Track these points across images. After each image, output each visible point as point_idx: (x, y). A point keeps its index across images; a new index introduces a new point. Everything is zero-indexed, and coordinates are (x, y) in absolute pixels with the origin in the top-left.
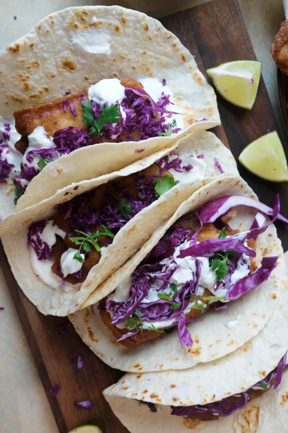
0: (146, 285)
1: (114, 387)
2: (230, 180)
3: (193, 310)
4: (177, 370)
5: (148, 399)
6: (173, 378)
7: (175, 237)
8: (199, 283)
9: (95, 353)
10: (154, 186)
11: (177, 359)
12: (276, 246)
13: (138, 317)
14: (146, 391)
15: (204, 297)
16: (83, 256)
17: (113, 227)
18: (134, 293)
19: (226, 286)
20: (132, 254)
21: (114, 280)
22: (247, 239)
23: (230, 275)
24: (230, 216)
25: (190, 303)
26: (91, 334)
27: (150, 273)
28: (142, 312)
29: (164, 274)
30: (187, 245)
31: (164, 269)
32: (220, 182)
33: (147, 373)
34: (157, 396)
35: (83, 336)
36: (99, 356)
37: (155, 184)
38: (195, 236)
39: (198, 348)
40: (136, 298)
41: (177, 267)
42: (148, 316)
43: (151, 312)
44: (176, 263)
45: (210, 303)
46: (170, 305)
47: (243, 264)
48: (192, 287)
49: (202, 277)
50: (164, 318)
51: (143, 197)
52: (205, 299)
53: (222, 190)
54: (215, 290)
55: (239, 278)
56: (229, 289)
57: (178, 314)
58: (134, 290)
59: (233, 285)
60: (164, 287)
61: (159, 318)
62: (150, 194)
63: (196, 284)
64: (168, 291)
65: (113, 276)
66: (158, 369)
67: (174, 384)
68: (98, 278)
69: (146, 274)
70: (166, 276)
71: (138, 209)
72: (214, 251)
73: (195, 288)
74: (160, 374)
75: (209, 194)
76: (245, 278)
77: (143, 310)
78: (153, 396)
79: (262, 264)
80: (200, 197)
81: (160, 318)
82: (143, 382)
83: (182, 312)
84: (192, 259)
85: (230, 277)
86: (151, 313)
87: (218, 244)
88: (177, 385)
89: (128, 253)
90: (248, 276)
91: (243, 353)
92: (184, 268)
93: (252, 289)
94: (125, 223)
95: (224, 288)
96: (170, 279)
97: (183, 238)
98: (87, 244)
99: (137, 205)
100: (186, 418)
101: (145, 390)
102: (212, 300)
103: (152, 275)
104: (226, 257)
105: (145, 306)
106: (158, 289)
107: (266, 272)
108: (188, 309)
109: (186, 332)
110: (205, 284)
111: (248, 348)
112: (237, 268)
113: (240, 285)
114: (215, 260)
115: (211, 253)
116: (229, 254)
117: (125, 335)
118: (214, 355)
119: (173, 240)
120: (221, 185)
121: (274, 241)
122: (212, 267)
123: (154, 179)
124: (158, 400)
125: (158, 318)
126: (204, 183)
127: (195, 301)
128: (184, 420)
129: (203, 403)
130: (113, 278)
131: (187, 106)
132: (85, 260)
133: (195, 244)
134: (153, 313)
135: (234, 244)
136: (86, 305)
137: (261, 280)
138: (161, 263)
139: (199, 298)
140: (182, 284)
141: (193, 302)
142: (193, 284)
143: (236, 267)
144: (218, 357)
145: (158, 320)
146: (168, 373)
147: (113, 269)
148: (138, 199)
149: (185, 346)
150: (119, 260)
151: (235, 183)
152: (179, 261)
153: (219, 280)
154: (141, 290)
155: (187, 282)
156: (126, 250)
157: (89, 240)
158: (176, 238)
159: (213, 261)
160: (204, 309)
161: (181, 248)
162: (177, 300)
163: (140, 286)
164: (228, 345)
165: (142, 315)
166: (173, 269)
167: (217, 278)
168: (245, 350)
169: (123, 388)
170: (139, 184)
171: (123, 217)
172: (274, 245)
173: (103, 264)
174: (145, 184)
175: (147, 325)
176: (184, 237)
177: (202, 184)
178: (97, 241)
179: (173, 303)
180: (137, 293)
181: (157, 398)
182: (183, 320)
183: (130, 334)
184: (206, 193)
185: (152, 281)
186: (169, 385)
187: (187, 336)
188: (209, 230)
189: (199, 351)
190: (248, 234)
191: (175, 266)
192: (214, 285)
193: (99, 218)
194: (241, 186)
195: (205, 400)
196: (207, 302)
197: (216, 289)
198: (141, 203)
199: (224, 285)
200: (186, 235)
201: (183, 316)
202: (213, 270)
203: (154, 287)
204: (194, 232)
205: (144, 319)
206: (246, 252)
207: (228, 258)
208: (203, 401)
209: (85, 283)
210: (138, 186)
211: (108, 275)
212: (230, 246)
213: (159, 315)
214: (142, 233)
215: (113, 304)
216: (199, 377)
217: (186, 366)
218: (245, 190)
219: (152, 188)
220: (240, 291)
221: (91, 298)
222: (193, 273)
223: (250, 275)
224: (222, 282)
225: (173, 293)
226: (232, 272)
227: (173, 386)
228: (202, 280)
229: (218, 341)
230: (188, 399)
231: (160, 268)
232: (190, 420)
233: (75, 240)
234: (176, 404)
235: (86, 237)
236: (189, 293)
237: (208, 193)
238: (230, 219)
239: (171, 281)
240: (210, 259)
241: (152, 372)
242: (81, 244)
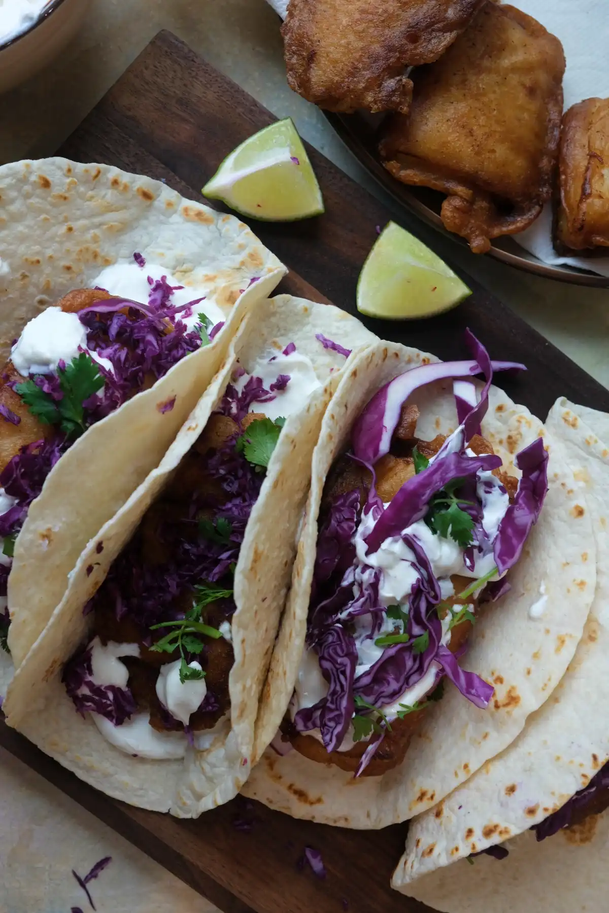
0: (343, 641)
1: (405, 863)
2: (370, 358)
3: (454, 630)
4: (499, 756)
5: (483, 844)
6: (501, 774)
7: (339, 523)
8: (436, 575)
9: (332, 824)
10: (243, 456)
11: (486, 736)
12: (523, 421)
13: (368, 709)
14: (470, 832)
15: (459, 593)
16: (195, 665)
17: (217, 577)
18: (332, 670)
19: (484, 548)
20: (281, 602)
21: (281, 671)
22: (467, 442)
23: (481, 525)
24: (409, 420)
25: (441, 621)
26: (301, 795)
27: (337, 615)
28: (368, 695)
29: (362, 600)
30: (369, 522)
31: (356, 589)
32: (354, 374)
33: (449, 796)
34: (496, 826)
35: (289, 808)
36: (341, 824)
37: (243, 450)
38: (373, 497)
39: (510, 692)
40: (342, 677)
41: (377, 572)
42: (384, 694)
43: (383, 685)
44: (372, 568)
45: (476, 596)
46: (409, 648)
47: (489, 490)
48: (427, 591)
49: (434, 562)
50: (414, 678)
51: (234, 488)
52: (463, 595)
53: (367, 385)
54: (472, 568)
55: (499, 520)
56: (494, 550)
57: (434, 654)
58: (327, 665)
59: (496, 539)
60: (377, 623)
61: (405, 683)
62: (244, 475)
63: (431, 581)
64: (389, 625)
65: (273, 664)
66: (463, 777)
67: (509, 783)
68: (251, 686)
69: (330, 621)
70: (369, 600)
71: (241, 514)
72: (425, 502)
73: (433, 588)
74: (472, 785)
75: (349, 406)
76: (510, 512)
77: (367, 690)
78: (488, 833)
79: (520, 468)
80: (337, 423)
81: (408, 684)
82: (454, 818)
83: (438, 647)
84: (396, 541)
85: (482, 527)
86: (386, 685)
87: (424, 485)
88: (516, 783)
89: (275, 604)
90: (510, 505)
91: (592, 645)
92: (391, 567)
93: (533, 523)
94: (235, 556)
95: (484, 555)
96: (380, 602)
97: (354, 513)
98: (188, 639)
99: (234, 509)
100: (567, 828)
101: (466, 830)
102: (476, 589)
103: (343, 616)
104: (452, 499)
105: (366, 681)
106: (369, 633)
107: (538, 477)
108: (446, 634)
109: (469, 676)
110: (447, 569)
111: (594, 632)
112: (484, 502)
113: (510, 531)
114: (437, 516)
115: (421, 509)
116: (453, 489)
117: (364, 756)
118: (546, 685)
119: (338, 529)
120: (360, 375)
121: (514, 413)
122: (438, 532)
123: (234, 442)
124: (501, 833)
125: (405, 686)
126: (328, 392)
127: (448, 611)
128: (565, 834)
129: (584, 783)
130: (278, 669)
131: (206, 276)
132: (203, 669)
133: (383, 511)
134: (389, 683)
135: (452, 467)
136: (260, 752)
137: (537, 498)
138: (345, 583)
139: (452, 601)
140: (407, 597)
141: (446, 615)
142: (426, 584)
143: (480, 504)
144: (554, 683)
145: (406, 688)
146: (487, 772)
147: (266, 653)
148: (230, 497)
149: (485, 704)
150: (266, 630)
151: (382, 356)
152: (373, 560)
153: (467, 545)
154: (342, 657)
155: (413, 588)
156: (267, 602)
157: (188, 630)
158: (343, 521)
159: (433, 520)
160: (472, 613)
161: (363, 534)
162: (416, 630)
163: (335, 649)
164: (558, 650)
165: (371, 699)
166: (372, 580)
167: (460, 545)
168: (592, 639)
169: (423, 855)
170: (212, 470)
171: (225, 549)
172: (519, 421)
173: (245, 655)
174: (223, 463)
175: (392, 711)
176: (355, 511)
177: (326, 397)
178: (204, 620)
179: (413, 640)
180: (338, 666)
181: (499, 830)
182: (449, 659)
183: (371, 748)
184: (344, 409)
185: (350, 626)
186: (503, 792)
187: (476, 682)
188: (391, 469)
189: (513, 694)
190: (462, 431)
191: (373, 575)
192: (465, 561)
193: (181, 577)
194: (395, 356)
195: (584, 776)
196: (470, 600)
197: (471, 566)
198: (237, 501)
199: (480, 549)
200: (357, 505)
201: (445, 652)
202: (444, 535)
203: (360, 636)
204: (366, 492)
205: (379, 704)
206: (482, 466)
207: (457, 497)
208: (583, 780)
209: (234, 713)
210: (213, 475)
211: (264, 669)
212: (447, 473)
213: (402, 679)
214: (276, 554)
215: (307, 715)
216: (545, 742)
217: (508, 739)
218: (406, 358)
219: (241, 460)
220: (514, 541)
221: (260, 731)
222: (413, 565)
223: (513, 501)
224: (473, 547)
225: (400, 622)
226: (479, 518)
227: (512, 789)
228: (437, 567)
229: (536, 656)
230: (553, 793)
231: (347, 595)
232: (576, 827)
233: (163, 646)
234: (539, 817)
235: (179, 627)
236: (430, 606)
237: (346, 406)
238: (413, 426)
239: (385, 606)
240: (428, 522)
241: (457, 789)
242: (179, 645)
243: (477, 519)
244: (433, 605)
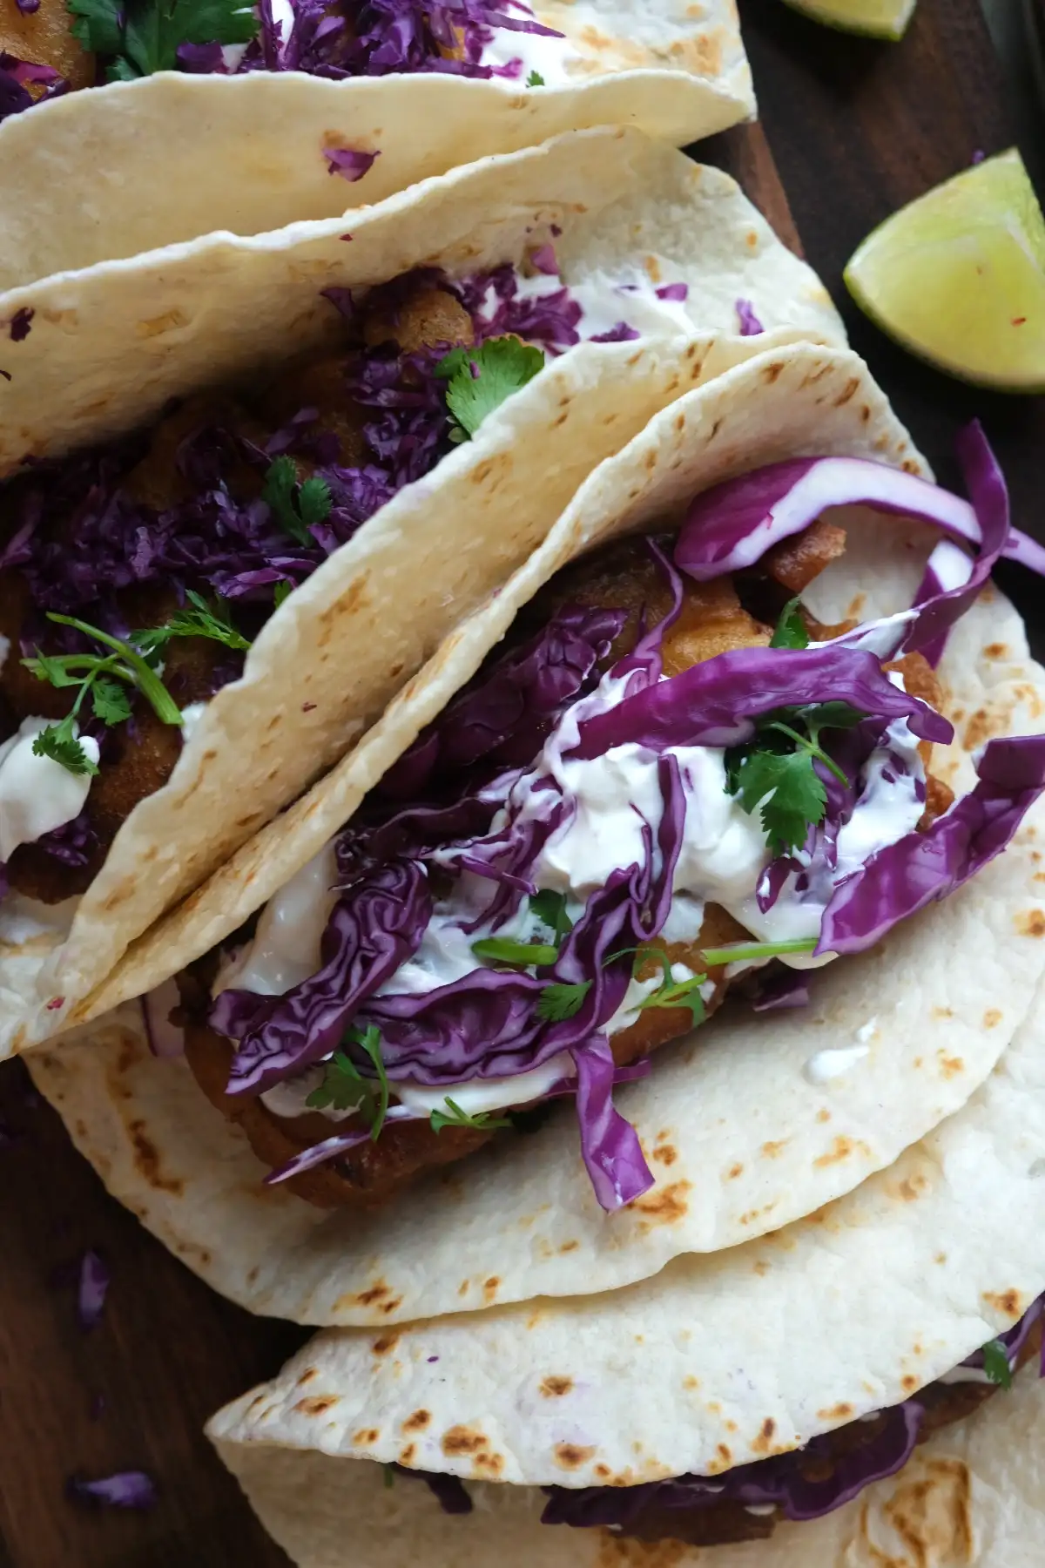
0: (410, 902)
1: (258, 1400)
2: (817, 371)
3: (649, 1014)
5: (431, 1458)
6: (556, 1346)
7: (550, 663)
8: (678, 881)
9: (172, 1248)
10: (442, 392)
12: (1028, 698)
13: (374, 1068)
14: (421, 1418)
15: (706, 946)
16: (90, 747)
17: (238, 591)
18: (349, 942)
19: (813, 883)
20: (337, 744)
21: (244, 873)
22: (905, 651)
23: (834, 830)
24: (815, 551)
25: (633, 980)
26: (147, 1154)
27: (432, 851)
28: (392, 1040)
29: (501, 845)
30: (612, 694)
31: (500, 818)
32: (774, 370)
33: (424, 1323)
34: (480, 1440)
35: (107, 1164)
36: (190, 1260)
37: (451, 378)
38: (650, 649)
40: (357, 970)
41: (565, 805)
42: (424, 1058)
43: (437, 1040)
44: (560, 789)
45: (732, 972)
46: (532, 996)
47: (893, 775)
48: (639, 901)
49: (693, 849)
50: (505, 1064)
51: (387, 447)
52: (712, 955)
53: (776, 427)
54: (766, 904)
55: (878, 845)
56: (829, 902)
57: (575, 1039)
58: (347, 925)
59: (851, 877)
60: (502, 910)
61: (481, 1063)
62: (422, 433)
63: (659, 886)
64: (524, 925)
65: (241, 852)
66: (473, 1300)
67: (561, 1373)
68: (170, 862)
69: (412, 853)
70: (511, 856)
71: (365, 502)
72: (751, 712)
73: (654, 908)
75: (721, 431)
76: (907, 845)
77: (395, 1028)
78: (456, 1442)
79: (980, 772)
80: (679, 445)
81: (484, 1068)
82: (407, 1371)
83: (592, 1034)
84: (644, 760)
85: (834, 837)
86: (440, 1044)
87: (772, 677)
88: (575, 1380)
89: (322, 736)
90: (914, 832)
91: (901, 1208)
92: (601, 808)
93: (938, 896)
94: (300, 575)
95: (803, 900)
96: (532, 870)
97: (591, 661)
98: (110, 690)
99: (358, 484)
100: (614, 1533)
101: (417, 1410)
102: (741, 959)
103: (442, 855)
104: (809, 740)
105: (406, 1008)
106: (470, 920)
107: (1002, 812)
108: (628, 1013)
109: (619, 1127)
110: (711, 884)
111: (920, 1180)
112: (864, 796)
113: (885, 880)
114: (756, 758)
115: (735, 725)
116: (823, 725)
117: (310, 1152)
119: (541, 673)
120: (780, 388)
121: (1018, 673)
122: (741, 791)
123: (441, 356)
124: (482, 1459)
125: (477, 1068)
126: (694, 360)
127: (660, 970)
128: (604, 1544)
129: (714, 1466)
130: (242, 865)
131: (592, 30)
132: (101, 764)
133: (652, 683)
134: (447, 1041)
135: (852, 676)
136: (103, 1004)
137: (974, 855)
138: (488, 796)
139: (681, 953)
140: (591, 889)
141: (652, 975)
142: (644, 886)
143: (858, 792)
145: (476, 1074)
146: (531, 1324)
147: (245, 822)
148: (369, 457)
149: (616, 1200)
150: (272, 776)
151: (840, 393)
152: (573, 775)
153: (784, 851)
154: (385, 931)
155: (614, 877)
156: (313, 719)
157: (122, 670)
158: (556, 665)
159: (744, 761)
160: (704, 1002)
161: (589, 708)
162: (569, 968)
163: (383, 907)
165: (392, 1052)
166: (543, 817)
167: (769, 842)
168: (907, 1191)
169: (300, 1406)
170: (367, 384)
171: (290, 547)
172: (1019, 694)
173: (195, 788)
174: (396, 385)
175: (420, 1103)
176: (594, 656)
177: (685, 371)
178: (164, 673)
179: (548, 984)
180: (364, 943)
181: (481, 1450)
182: (600, 1070)
183: (334, 1143)
184: (710, 429)
185: (444, 883)
186: (538, 1382)
187: (626, 1147)
188: (718, 622)
190: (909, 624)
191: (553, 805)
192: (760, 882)
193: (172, 552)
194: (860, 413)
195: (723, 1450)
196: (716, 973)
197: (765, 898)
198: (377, 476)
199: (802, 884)
200: (604, 647)
201: (601, 1050)
202: (747, 804)
203: (450, 913)
204: (641, 632)
205: (403, 1072)
206: (911, 714)
207: (823, 744)
208: (714, 1457)
209: (98, 890)
210: (364, 395)
211: (219, 851)
212: (832, 682)
213: (480, 1050)
214: (391, 632)
215: (250, 1007)
216: (685, 1336)
218: (878, 437)
219: (434, 400)
220: (883, 906)
221: (130, 965)
222: (646, 830)
223: (924, 831)
224: (795, 864)
225: (549, 933)
226: (839, 815)
227: (559, 1387)
228: (692, 865)
230: (637, 1447)
231: (478, 821)
232: (632, 1543)
233: (54, 670)
234: (579, 1478)
235: (105, 650)
236: (625, 936)
237: (716, 428)
238: (814, 568)
239: (536, 885)
240: (731, 763)
241: (449, 1317)
242: (81, 685)
243: (836, 815)
244: (635, 941)
